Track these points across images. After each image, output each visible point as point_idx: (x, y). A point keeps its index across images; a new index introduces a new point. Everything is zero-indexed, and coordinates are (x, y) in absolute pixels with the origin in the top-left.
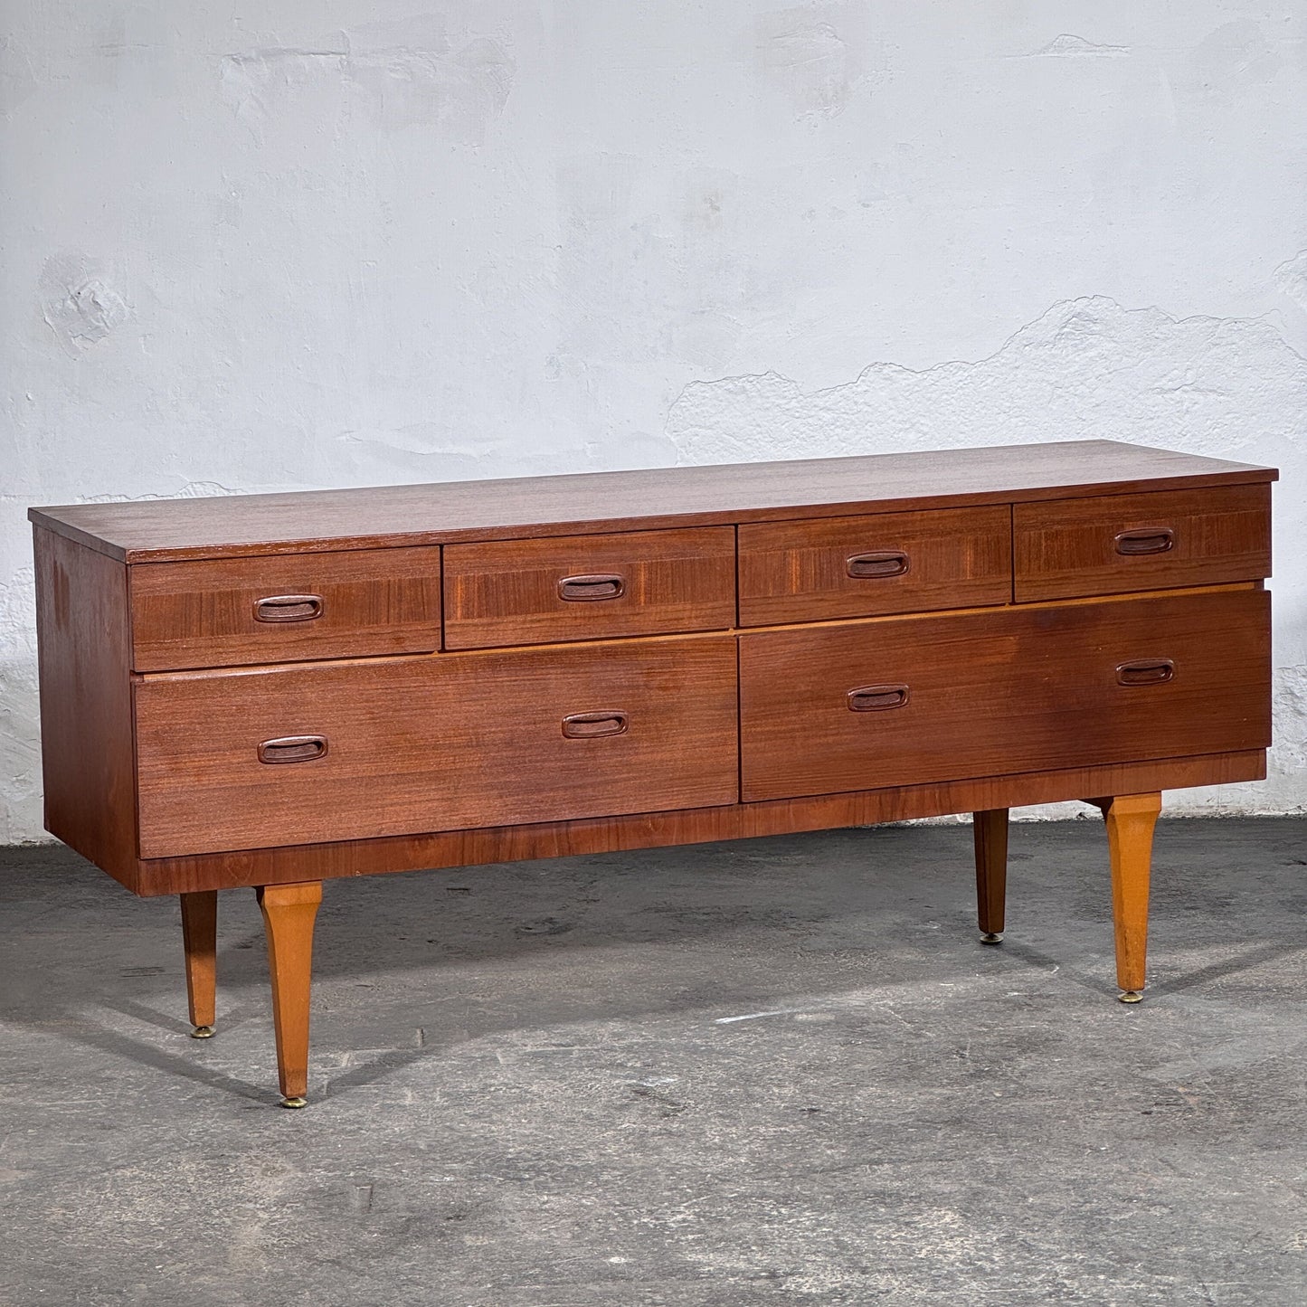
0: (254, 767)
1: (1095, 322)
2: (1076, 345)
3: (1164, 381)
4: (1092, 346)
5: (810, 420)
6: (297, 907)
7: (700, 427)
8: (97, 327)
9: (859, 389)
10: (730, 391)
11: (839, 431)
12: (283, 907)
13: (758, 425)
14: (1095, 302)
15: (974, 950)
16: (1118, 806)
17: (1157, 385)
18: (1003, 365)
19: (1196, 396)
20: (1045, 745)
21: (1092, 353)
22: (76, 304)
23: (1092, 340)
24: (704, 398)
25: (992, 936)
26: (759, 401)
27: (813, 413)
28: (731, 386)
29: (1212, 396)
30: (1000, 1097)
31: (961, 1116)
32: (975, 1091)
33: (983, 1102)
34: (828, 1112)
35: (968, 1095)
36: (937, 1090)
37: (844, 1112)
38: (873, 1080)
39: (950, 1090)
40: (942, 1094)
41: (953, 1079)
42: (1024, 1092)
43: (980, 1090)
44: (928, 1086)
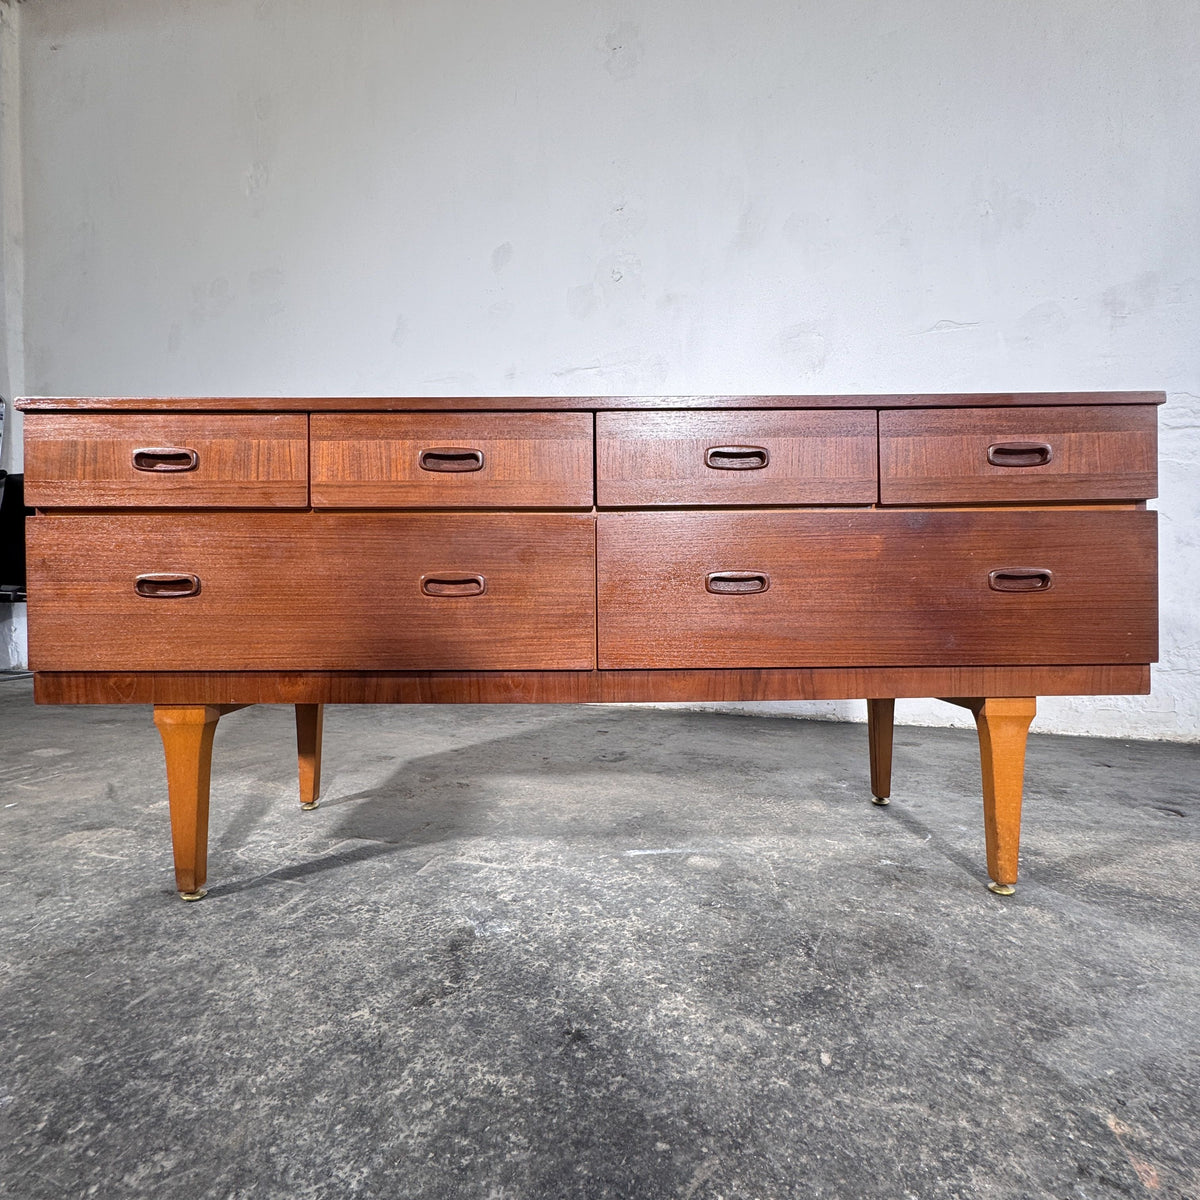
0: (131, 598)
6: (183, 725)
12: (171, 725)
15: (866, 810)
16: (991, 707)
20: (911, 642)
25: (881, 799)
30: (827, 1070)
31: (751, 1120)
32: (798, 1042)
33: (798, 1079)
34: (591, 1048)
35: (784, 1051)
36: (751, 1025)
37: (610, 1052)
38: (692, 979)
39: (765, 1028)
40: (752, 1037)
41: (778, 1000)
42: (864, 1062)
43: (804, 1040)
44: (745, 1009)
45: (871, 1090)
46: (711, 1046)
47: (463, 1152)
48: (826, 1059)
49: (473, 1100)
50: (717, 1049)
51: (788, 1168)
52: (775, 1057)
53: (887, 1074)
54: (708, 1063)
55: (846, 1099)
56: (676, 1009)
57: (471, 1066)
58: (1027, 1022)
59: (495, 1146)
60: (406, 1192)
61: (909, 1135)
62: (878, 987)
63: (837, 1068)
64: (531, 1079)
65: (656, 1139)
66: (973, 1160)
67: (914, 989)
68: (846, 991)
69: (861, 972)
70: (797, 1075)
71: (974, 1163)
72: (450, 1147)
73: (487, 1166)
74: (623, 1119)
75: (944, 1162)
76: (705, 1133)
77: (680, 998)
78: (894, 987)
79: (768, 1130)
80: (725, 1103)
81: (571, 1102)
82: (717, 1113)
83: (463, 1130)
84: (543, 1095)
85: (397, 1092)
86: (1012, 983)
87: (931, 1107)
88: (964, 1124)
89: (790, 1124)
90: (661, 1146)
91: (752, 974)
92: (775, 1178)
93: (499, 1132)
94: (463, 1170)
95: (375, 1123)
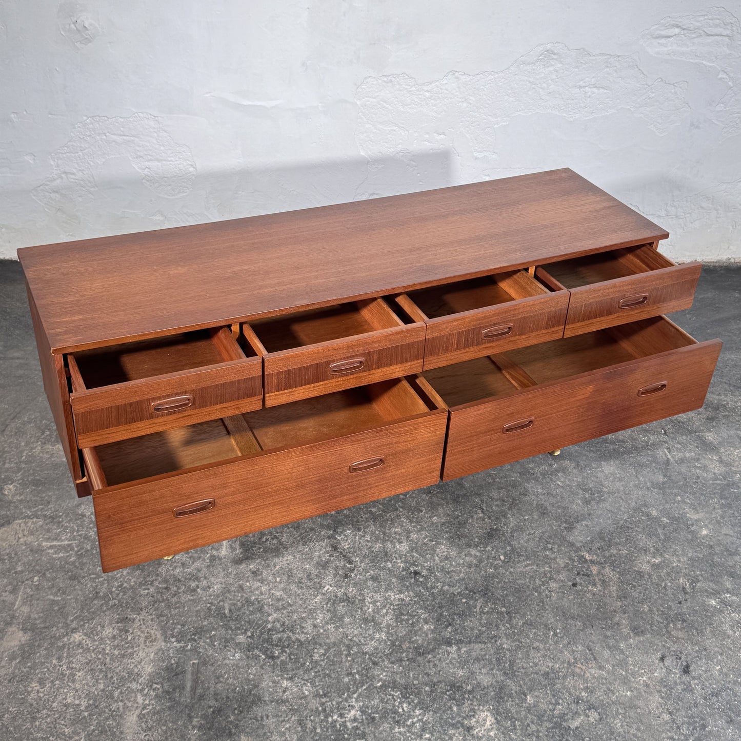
1: (554, 54)
2: (544, 65)
3: (581, 82)
4: (552, 65)
5: (420, 96)
7: (370, 97)
8: (87, 38)
9: (444, 83)
10: (385, 82)
11: (432, 101)
13: (397, 98)
14: (556, 45)
17: (578, 84)
18: (510, 73)
19: (595, 90)
21: (551, 69)
22: (75, 26)
23: (552, 62)
24: (373, 84)
26: (397, 87)
27: (421, 93)
28: (385, 79)
29: (602, 90)
30: (503, 562)
31: (487, 585)
32: (491, 554)
33: (496, 568)
34: (423, 576)
35: (488, 558)
36: (473, 551)
37: (431, 575)
38: (443, 537)
39: (479, 551)
40: (476, 556)
41: (480, 538)
42: (514, 556)
43: (493, 552)
44: (469, 545)
45: (519, 565)
46: (463, 564)
47: (408, 620)
48: (502, 557)
49: (398, 605)
50: (466, 564)
51: (502, 596)
52: (486, 562)
53: (523, 558)
54: (465, 570)
55: (512, 570)
56: (444, 552)
57: (387, 595)
58: (564, 525)
59: (416, 615)
60: (401, 634)
61: (532, 577)
62: (513, 522)
63: (507, 560)
64: (411, 593)
65: (461, 599)
66: (551, 578)
67: (525, 520)
68: (502, 527)
69: (505, 516)
70: (495, 566)
71: (550, 580)
72: (403, 620)
73: (418, 621)
74: (448, 596)
75: (543, 582)
76: (475, 593)
77: (443, 547)
78: (518, 521)
79: (493, 587)
80: (476, 582)
81: (429, 596)
82: (476, 586)
83: (402, 614)
84: (419, 597)
85: (370, 610)
86: (559, 507)
87: (537, 566)
88: (547, 569)
89: (498, 583)
90: (464, 600)
91: (465, 528)
92: (499, 599)
93: (414, 611)
94: (412, 624)
95: (373, 620)
